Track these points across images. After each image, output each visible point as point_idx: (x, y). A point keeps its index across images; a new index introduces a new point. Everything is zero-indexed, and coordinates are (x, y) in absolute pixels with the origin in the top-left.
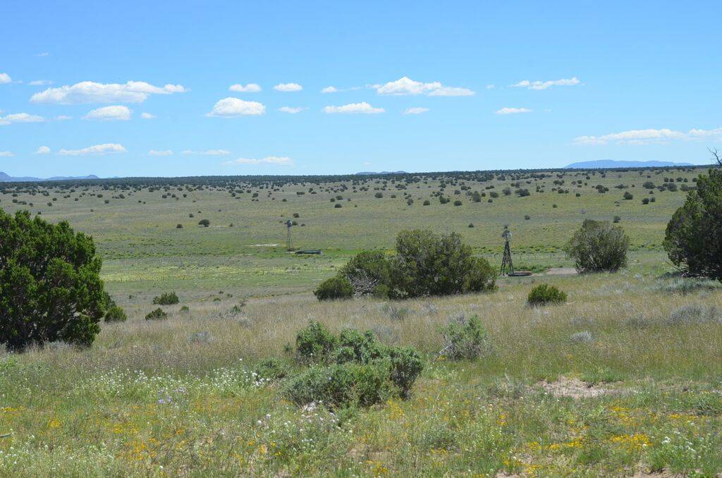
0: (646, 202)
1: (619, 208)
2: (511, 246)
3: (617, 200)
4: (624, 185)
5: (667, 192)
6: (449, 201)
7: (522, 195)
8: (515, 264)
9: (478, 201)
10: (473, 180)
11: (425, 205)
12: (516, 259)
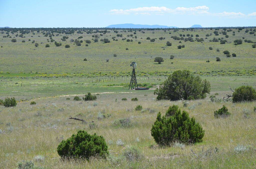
0: (180, 47)
1: (165, 51)
2: (136, 71)
3: (163, 46)
4: (163, 37)
5: (189, 42)
6: (61, 45)
7: (106, 42)
8: (138, 82)
9: (79, 45)
10: (63, 33)
11: (46, 47)
12: (140, 80)
